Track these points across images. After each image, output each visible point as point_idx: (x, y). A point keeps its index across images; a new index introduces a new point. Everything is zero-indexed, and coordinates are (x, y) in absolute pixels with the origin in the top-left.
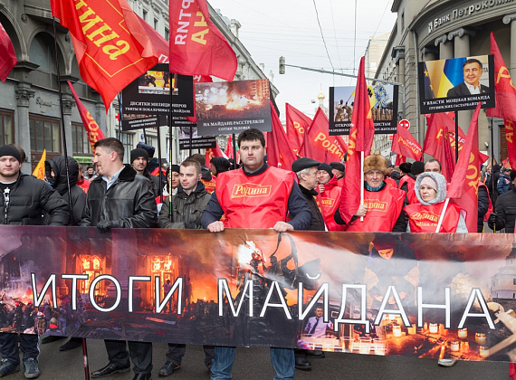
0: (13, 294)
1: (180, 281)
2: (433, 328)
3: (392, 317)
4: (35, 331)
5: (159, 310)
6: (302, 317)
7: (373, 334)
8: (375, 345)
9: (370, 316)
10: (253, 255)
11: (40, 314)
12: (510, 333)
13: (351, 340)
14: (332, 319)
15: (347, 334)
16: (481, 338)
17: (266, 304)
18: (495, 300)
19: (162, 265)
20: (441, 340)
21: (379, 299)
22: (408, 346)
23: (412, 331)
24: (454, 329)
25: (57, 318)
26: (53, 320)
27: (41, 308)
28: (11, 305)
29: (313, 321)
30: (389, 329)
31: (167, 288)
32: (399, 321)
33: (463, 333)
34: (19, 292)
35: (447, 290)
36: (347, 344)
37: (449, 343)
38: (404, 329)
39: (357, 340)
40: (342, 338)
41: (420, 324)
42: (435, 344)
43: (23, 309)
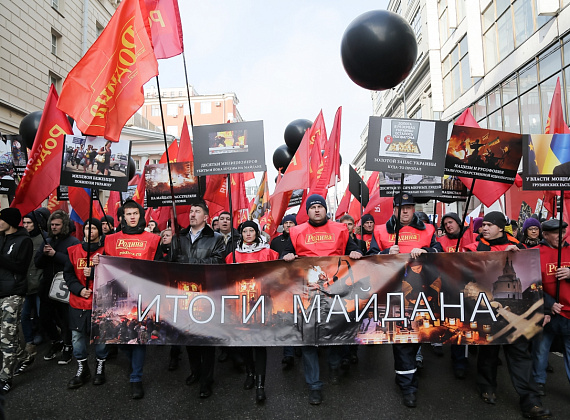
0: (120, 312)
1: (262, 298)
2: (452, 322)
3: (422, 314)
4: (138, 341)
5: (245, 321)
6: (358, 320)
7: (410, 327)
8: (411, 335)
9: (407, 314)
10: (320, 276)
11: (143, 327)
12: (507, 323)
13: (394, 333)
14: (380, 319)
15: (391, 329)
16: (487, 328)
17: (331, 312)
18: (496, 300)
19: (248, 286)
20: (457, 330)
21: (413, 302)
22: (434, 336)
23: (437, 324)
24: (467, 322)
25: (157, 330)
26: (154, 332)
27: (143, 323)
28: (117, 322)
29: (366, 321)
30: (421, 323)
31: (252, 303)
32: (428, 317)
33: (474, 325)
34: (125, 309)
35: (462, 294)
36: (391, 336)
37: (464, 333)
38: (431, 322)
39: (398, 333)
40: (388, 332)
41: (443, 319)
42: (454, 334)
43: (128, 324)
